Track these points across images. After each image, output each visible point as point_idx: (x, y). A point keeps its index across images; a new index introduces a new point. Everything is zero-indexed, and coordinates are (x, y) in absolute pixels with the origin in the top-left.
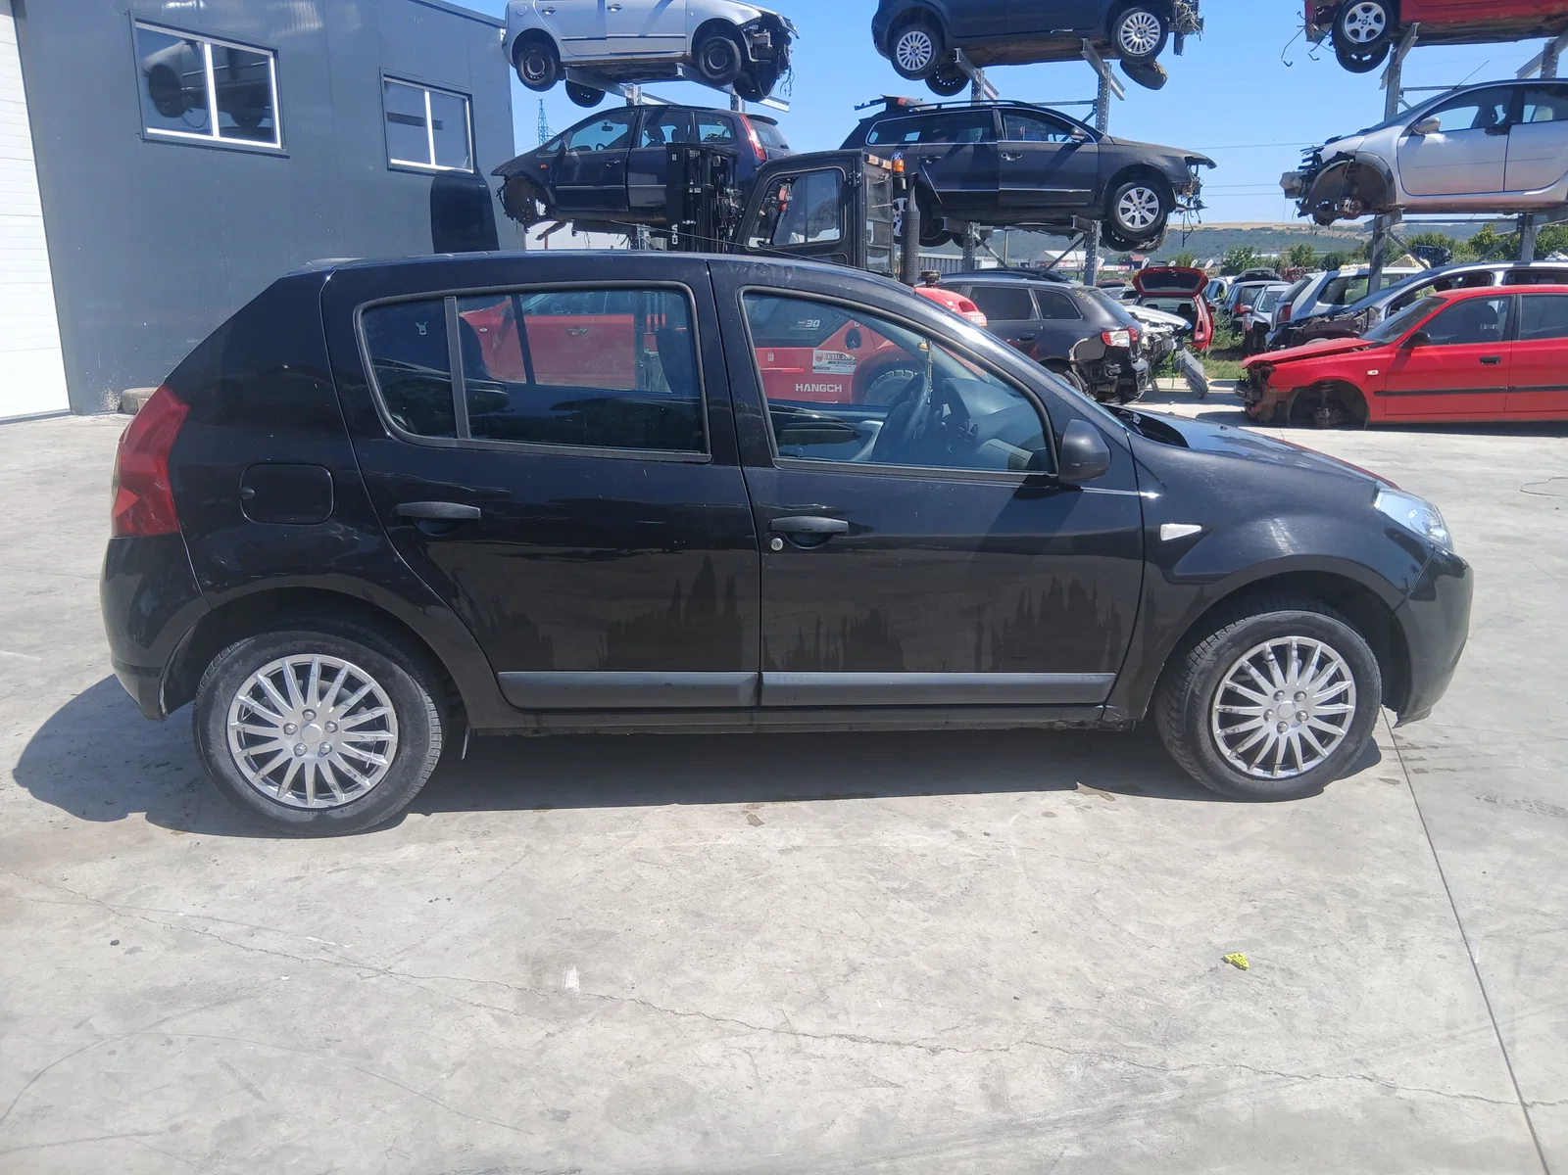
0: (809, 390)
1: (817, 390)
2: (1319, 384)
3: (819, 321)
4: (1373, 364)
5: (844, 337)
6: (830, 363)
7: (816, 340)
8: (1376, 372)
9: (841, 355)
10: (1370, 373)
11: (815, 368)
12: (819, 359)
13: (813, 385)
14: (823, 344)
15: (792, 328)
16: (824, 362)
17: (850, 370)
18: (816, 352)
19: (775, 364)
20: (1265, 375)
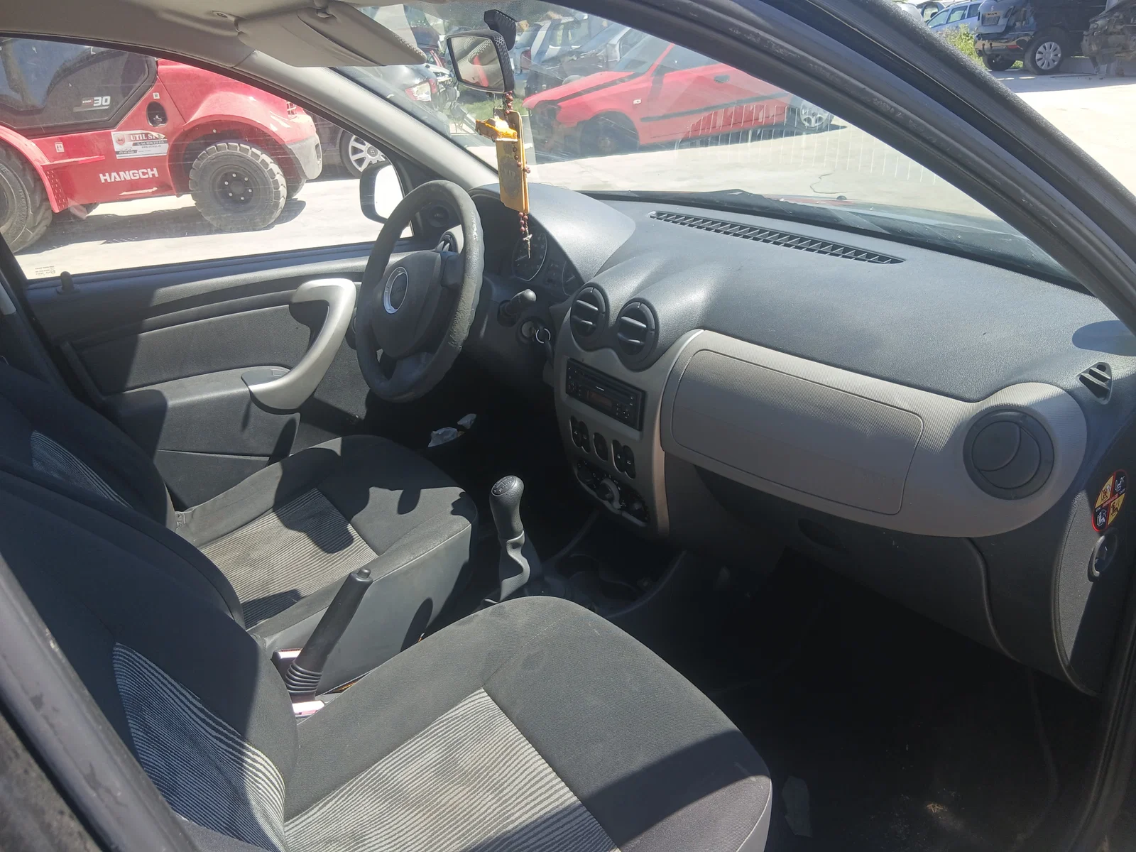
0: (118, 179)
1: (128, 178)
2: (596, 117)
3: (109, 98)
4: (635, 93)
5: (145, 113)
6: (135, 144)
7: (110, 120)
8: (640, 101)
9: (146, 135)
10: (635, 102)
11: (118, 153)
12: (121, 141)
13: (121, 173)
14: (122, 122)
15: (76, 110)
16: (128, 145)
17: (162, 149)
18: (115, 134)
19: (67, 154)
20: (552, 113)
